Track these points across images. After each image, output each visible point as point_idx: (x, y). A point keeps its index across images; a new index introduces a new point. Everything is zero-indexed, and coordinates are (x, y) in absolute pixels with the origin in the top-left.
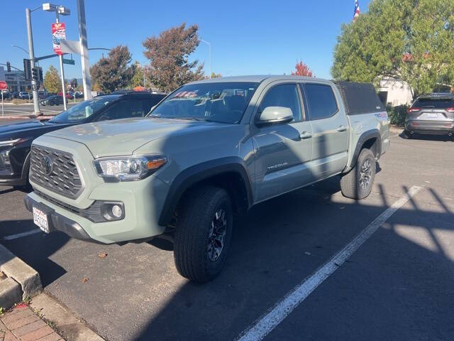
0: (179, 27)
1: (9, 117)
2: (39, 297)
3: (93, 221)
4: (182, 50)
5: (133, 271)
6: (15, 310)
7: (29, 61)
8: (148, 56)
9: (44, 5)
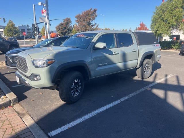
0: (89, 10)
1: (26, 46)
2: (17, 105)
3: (31, 80)
4: (90, 19)
5: (49, 99)
6: (8, 108)
7: (34, 24)
8: (77, 21)
9: (39, 3)
